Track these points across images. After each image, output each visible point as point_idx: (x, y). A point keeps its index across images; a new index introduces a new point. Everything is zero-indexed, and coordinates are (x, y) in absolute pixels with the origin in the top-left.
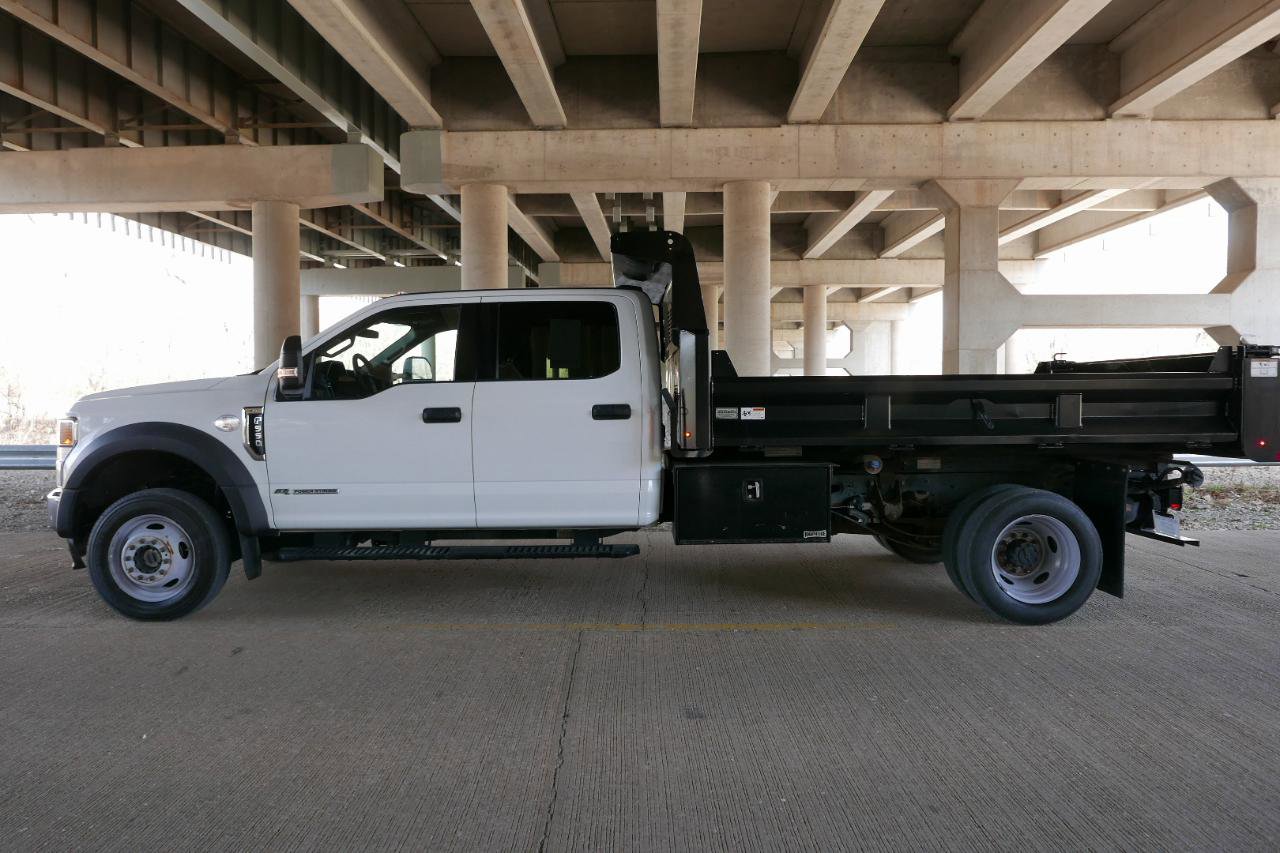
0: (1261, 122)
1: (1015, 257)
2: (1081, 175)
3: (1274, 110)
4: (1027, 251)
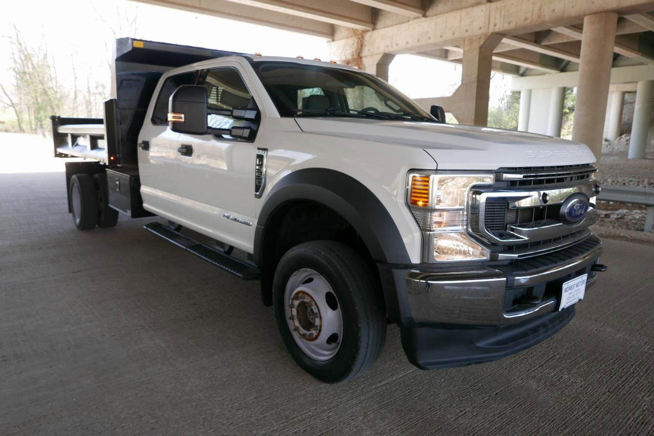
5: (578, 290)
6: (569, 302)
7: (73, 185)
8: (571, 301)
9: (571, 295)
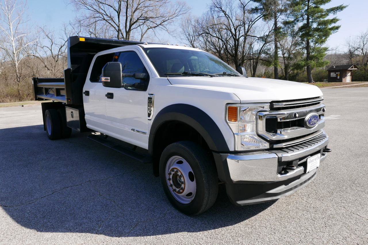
5: (316, 162)
6: (311, 168)
7: (46, 115)
8: (312, 168)
9: (312, 165)
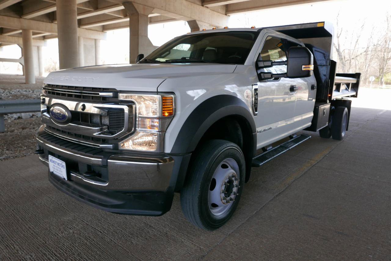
0: (200, 6)
1: (98, 30)
2: (167, 11)
3: (203, 4)
4: (101, 29)
